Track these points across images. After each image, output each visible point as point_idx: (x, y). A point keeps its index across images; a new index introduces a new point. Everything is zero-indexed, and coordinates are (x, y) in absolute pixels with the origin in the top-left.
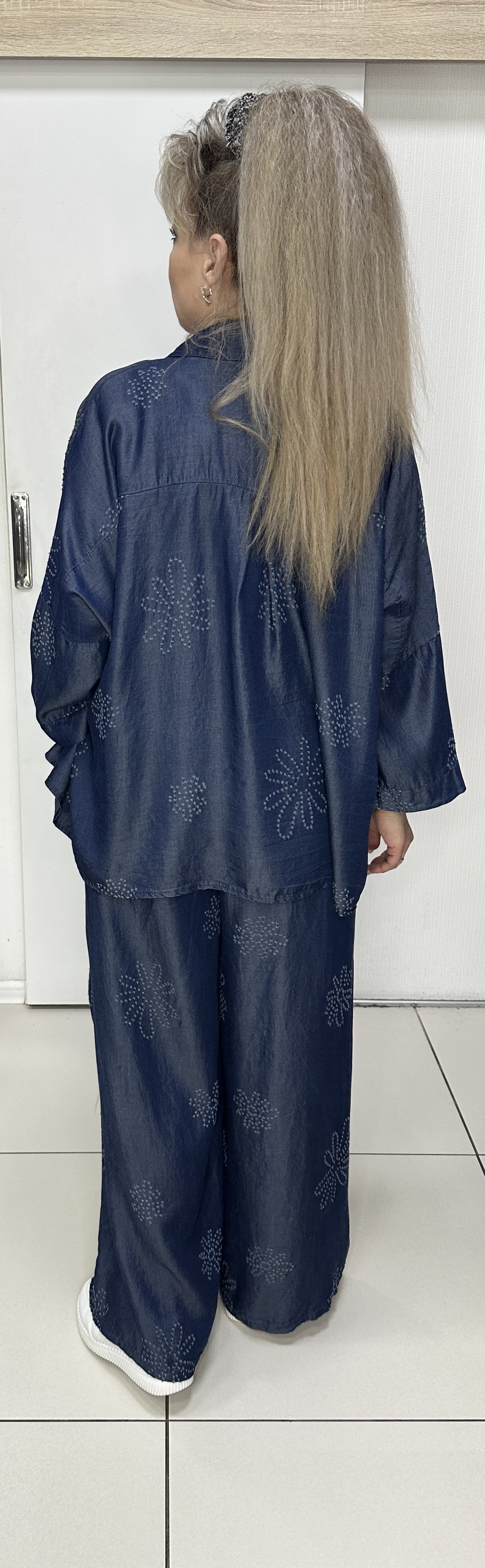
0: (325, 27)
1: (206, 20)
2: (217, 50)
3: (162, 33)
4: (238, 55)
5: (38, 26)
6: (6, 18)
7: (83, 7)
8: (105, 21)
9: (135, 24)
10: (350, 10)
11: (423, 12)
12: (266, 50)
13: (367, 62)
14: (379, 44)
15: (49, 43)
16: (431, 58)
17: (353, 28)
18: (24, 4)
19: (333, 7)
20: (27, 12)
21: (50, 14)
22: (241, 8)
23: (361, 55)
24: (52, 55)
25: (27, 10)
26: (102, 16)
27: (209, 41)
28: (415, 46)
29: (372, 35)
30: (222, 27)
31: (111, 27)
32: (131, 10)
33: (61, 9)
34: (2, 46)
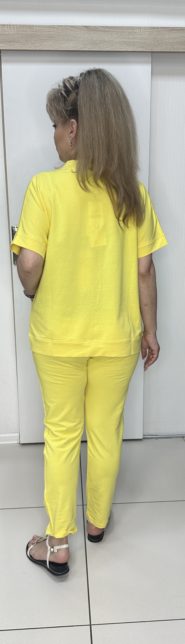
0: (135, 39)
1: (88, 36)
2: (92, 48)
3: (69, 41)
4: (100, 49)
5: (20, 37)
6: (7, 34)
7: (37, 30)
8: (47, 36)
9: (59, 37)
10: (144, 32)
11: (173, 33)
12: (111, 47)
13: (152, 52)
14: (156, 45)
15: (24, 44)
16: (177, 51)
17: (146, 39)
18: (14, 29)
19: (137, 31)
20: (14, 32)
21: (24, 33)
22: (101, 31)
23: (149, 50)
24: (25, 49)
25: (14, 31)
26: (45, 34)
27: (88, 44)
28: (170, 46)
29: (153, 42)
30: (94, 39)
31: (49, 38)
32: (57, 31)
33: (29, 31)
34: (5, 45)
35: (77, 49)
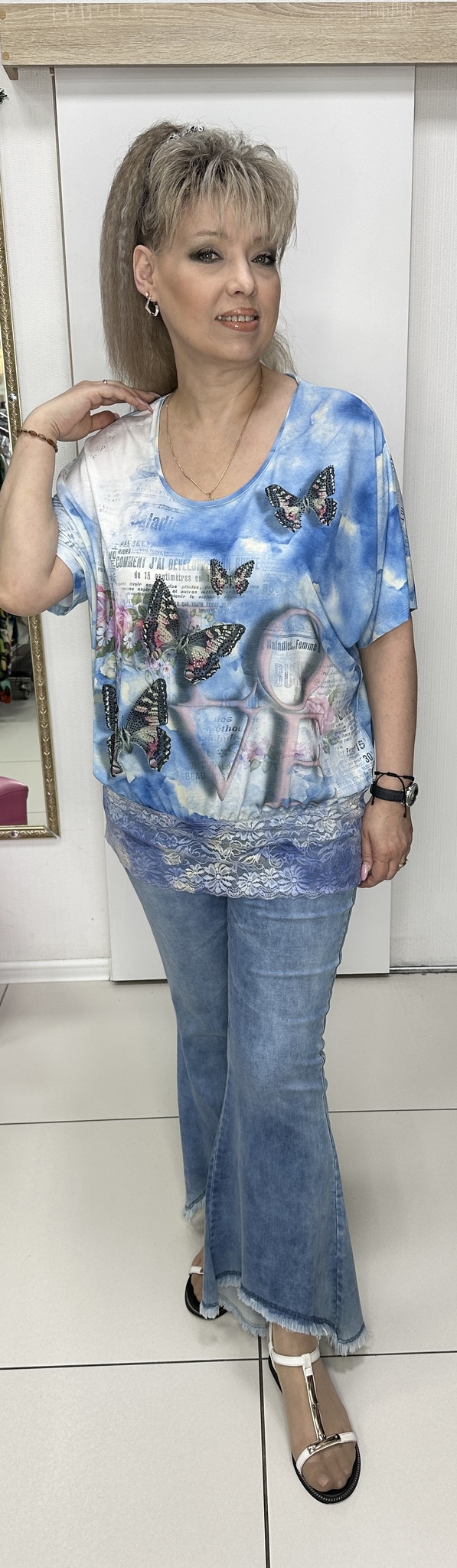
0: (374, 32)
1: (262, 28)
2: (273, 56)
3: (218, 40)
5: (102, 35)
6: (69, 27)
7: (142, 16)
8: (164, 29)
9: (192, 31)
10: (399, 15)
12: (319, 55)
13: (416, 65)
14: (427, 48)
15: (110, 51)
17: (402, 33)
18: (87, 14)
19: (383, 13)
20: (86, 22)
21: (111, 23)
22: (294, 16)
23: (410, 59)
24: (114, 63)
25: (88, 19)
26: (161, 24)
27: (265, 47)
29: (420, 40)
30: (278, 35)
31: (170, 35)
32: (189, 18)
33: (122, 19)
34: (66, 55)
35: (238, 60)
